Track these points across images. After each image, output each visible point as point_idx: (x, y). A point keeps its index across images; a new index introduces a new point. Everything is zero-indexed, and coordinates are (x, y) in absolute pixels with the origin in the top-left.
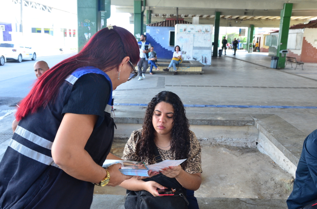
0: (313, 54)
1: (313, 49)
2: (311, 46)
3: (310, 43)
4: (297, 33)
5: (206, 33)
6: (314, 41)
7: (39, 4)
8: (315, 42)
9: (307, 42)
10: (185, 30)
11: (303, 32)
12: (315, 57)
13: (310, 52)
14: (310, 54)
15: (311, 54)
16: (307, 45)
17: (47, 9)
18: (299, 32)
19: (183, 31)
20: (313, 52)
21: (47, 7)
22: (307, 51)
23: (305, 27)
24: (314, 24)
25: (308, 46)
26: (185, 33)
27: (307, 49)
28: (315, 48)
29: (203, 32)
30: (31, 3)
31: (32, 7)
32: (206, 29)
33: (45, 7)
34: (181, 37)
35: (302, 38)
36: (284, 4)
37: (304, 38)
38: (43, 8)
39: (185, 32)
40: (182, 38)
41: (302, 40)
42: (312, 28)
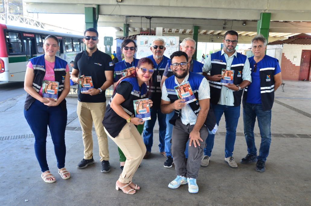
0: (292, 71)
1: (293, 66)
2: (290, 63)
3: (289, 60)
4: (276, 49)
5: (171, 46)
6: (293, 57)
7: (33, 21)
8: (294, 59)
9: (286, 58)
10: (146, 42)
11: (282, 48)
12: (295, 74)
13: (289, 69)
14: (289, 71)
15: (291, 71)
16: (286, 61)
17: (40, 25)
18: (277, 48)
19: (144, 44)
20: (292, 69)
21: (40, 23)
22: (286, 68)
23: (284, 43)
24: (292, 40)
25: (287, 63)
26: (147, 46)
27: (287, 66)
28: (295, 65)
29: (167, 45)
30: (26, 20)
31: (27, 23)
32: (171, 42)
33: (38, 23)
34: (141, 50)
35: (281, 54)
36: (261, 13)
37: (283, 54)
38: (36, 24)
39: (146, 44)
40: (143, 51)
41: (281, 57)
42: (291, 44)
